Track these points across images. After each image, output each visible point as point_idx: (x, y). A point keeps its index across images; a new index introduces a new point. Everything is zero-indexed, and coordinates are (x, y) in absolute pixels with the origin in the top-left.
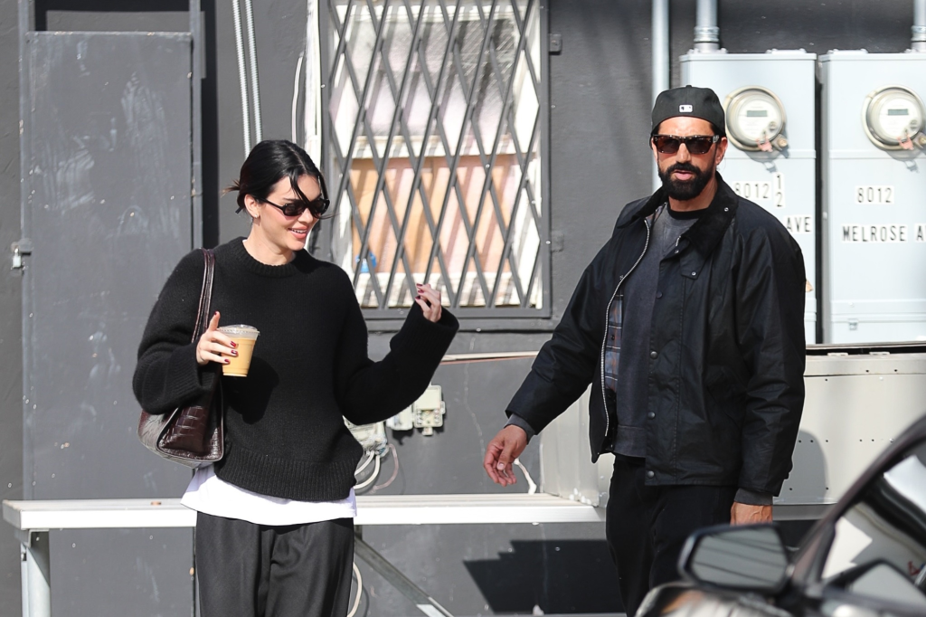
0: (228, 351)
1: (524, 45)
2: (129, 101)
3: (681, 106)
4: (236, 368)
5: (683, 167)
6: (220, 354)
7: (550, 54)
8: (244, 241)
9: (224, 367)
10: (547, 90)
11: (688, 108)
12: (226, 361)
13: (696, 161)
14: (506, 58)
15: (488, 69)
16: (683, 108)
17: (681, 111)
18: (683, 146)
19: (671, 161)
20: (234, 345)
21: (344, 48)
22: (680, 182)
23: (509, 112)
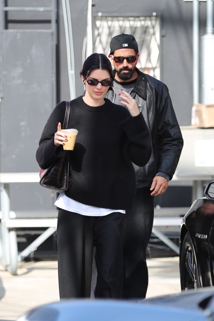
0: (64, 139)
1: (154, 34)
2: (34, 51)
3: (123, 44)
4: (69, 146)
5: (126, 68)
6: (62, 141)
7: (162, 36)
8: (83, 98)
9: (64, 146)
10: (161, 47)
11: (126, 45)
12: (63, 144)
13: (130, 66)
14: (148, 38)
15: (143, 41)
16: (124, 45)
17: (123, 46)
18: (125, 60)
19: (121, 66)
20: (66, 137)
21: (99, 35)
22: (124, 74)
23: (149, 55)
